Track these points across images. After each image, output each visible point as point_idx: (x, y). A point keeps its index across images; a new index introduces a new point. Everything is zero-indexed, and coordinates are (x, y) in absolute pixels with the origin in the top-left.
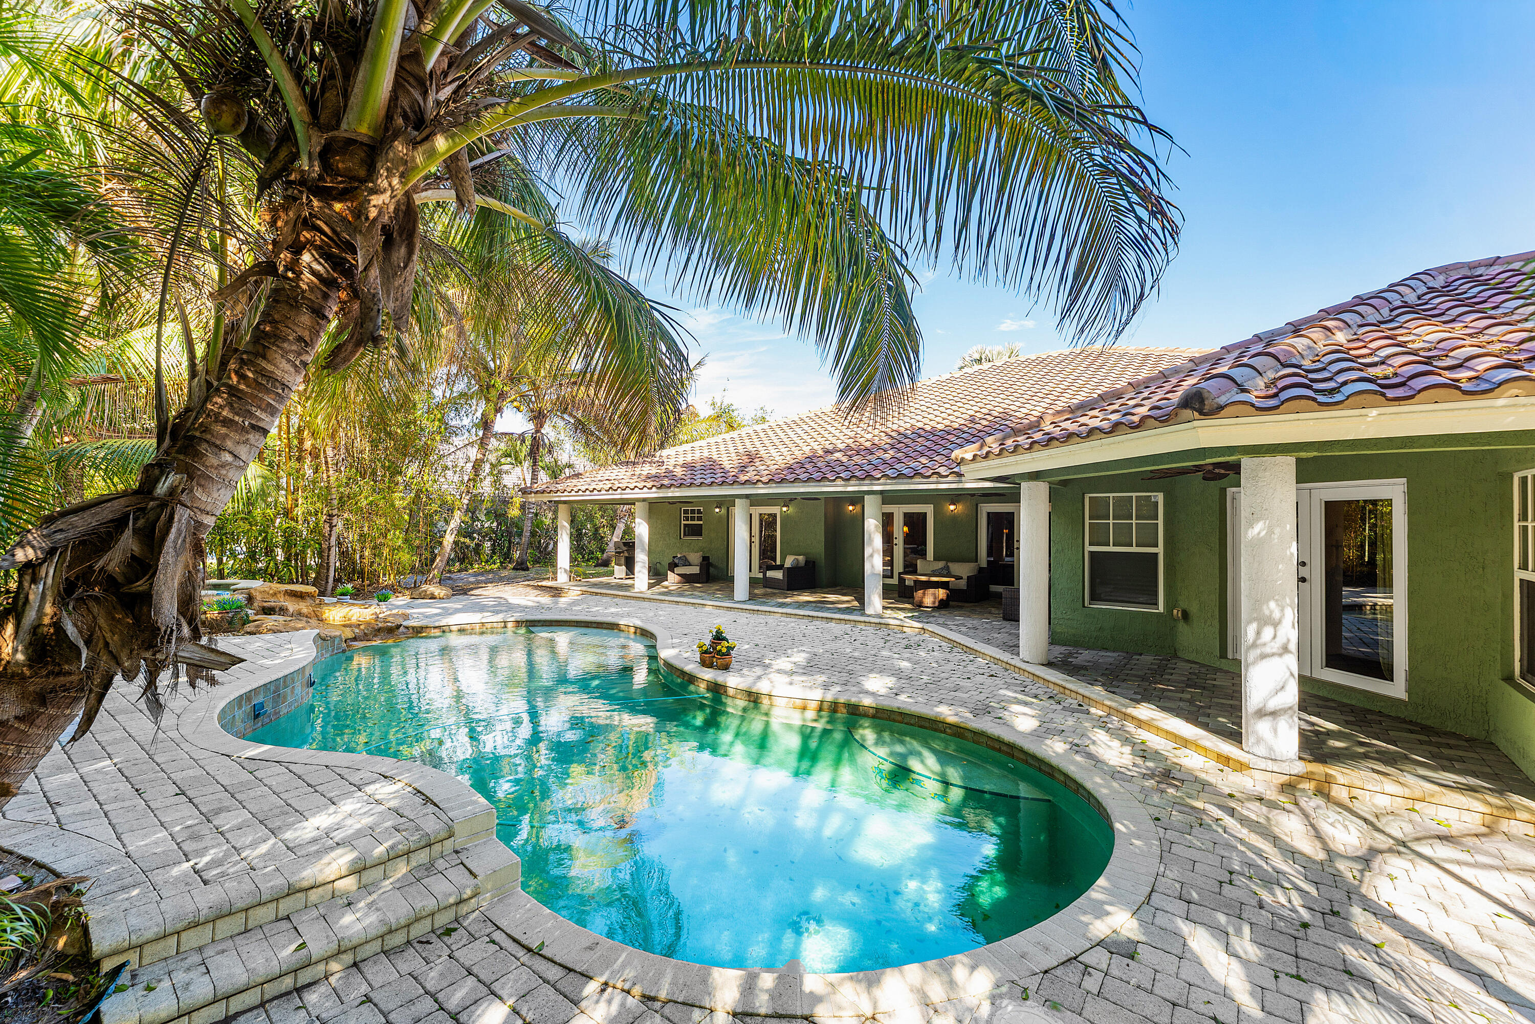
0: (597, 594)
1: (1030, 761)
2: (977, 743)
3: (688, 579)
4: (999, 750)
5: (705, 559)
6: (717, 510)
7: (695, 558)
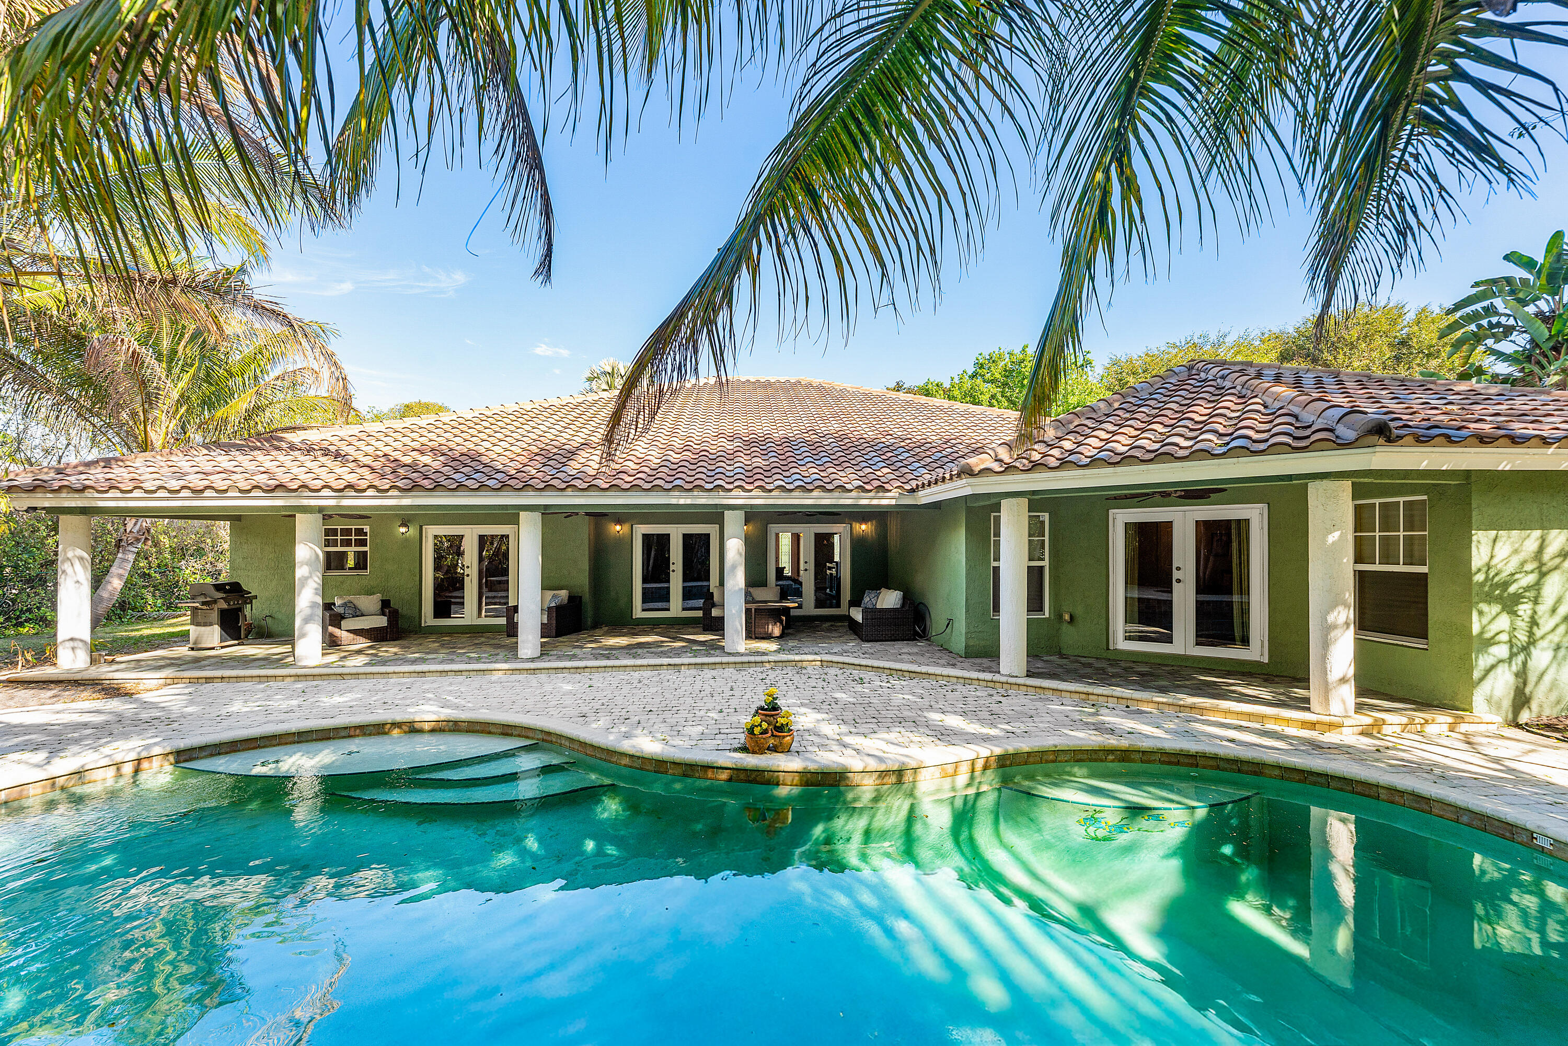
0: (208, 680)
1: (1222, 764)
2: (1149, 762)
3: (377, 636)
4: (1178, 763)
5: (385, 604)
6: (403, 530)
7: (370, 603)
